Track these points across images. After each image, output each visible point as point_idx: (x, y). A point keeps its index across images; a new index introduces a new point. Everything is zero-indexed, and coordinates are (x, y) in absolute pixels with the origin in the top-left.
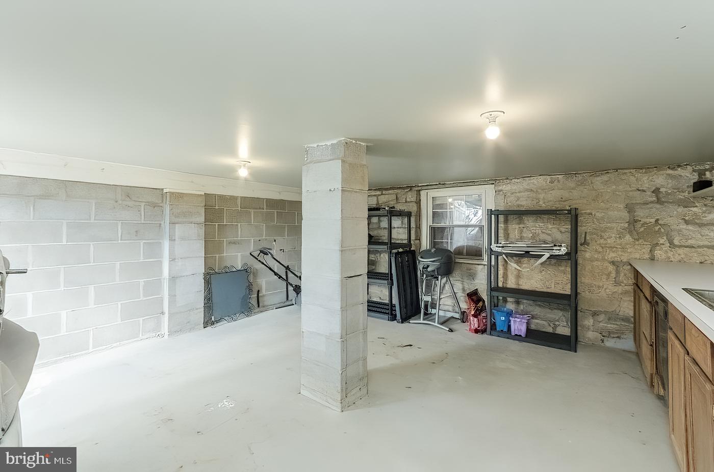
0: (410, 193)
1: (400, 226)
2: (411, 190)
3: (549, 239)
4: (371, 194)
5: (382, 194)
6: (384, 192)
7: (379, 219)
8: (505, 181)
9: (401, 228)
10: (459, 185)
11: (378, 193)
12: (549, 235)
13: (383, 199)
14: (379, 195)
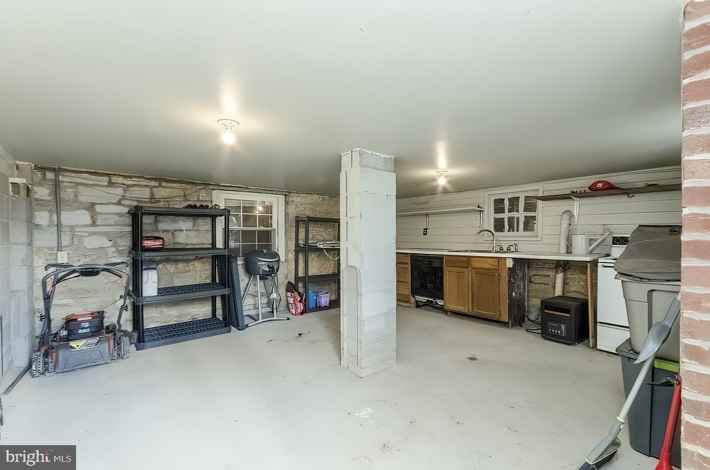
0: (203, 191)
1: (191, 228)
2: (205, 187)
3: (321, 238)
4: (140, 183)
5: (160, 186)
6: (164, 184)
7: (156, 219)
8: (296, 194)
9: (191, 230)
10: (259, 191)
11: (153, 183)
12: (321, 235)
13: (160, 193)
14: (155, 187)
